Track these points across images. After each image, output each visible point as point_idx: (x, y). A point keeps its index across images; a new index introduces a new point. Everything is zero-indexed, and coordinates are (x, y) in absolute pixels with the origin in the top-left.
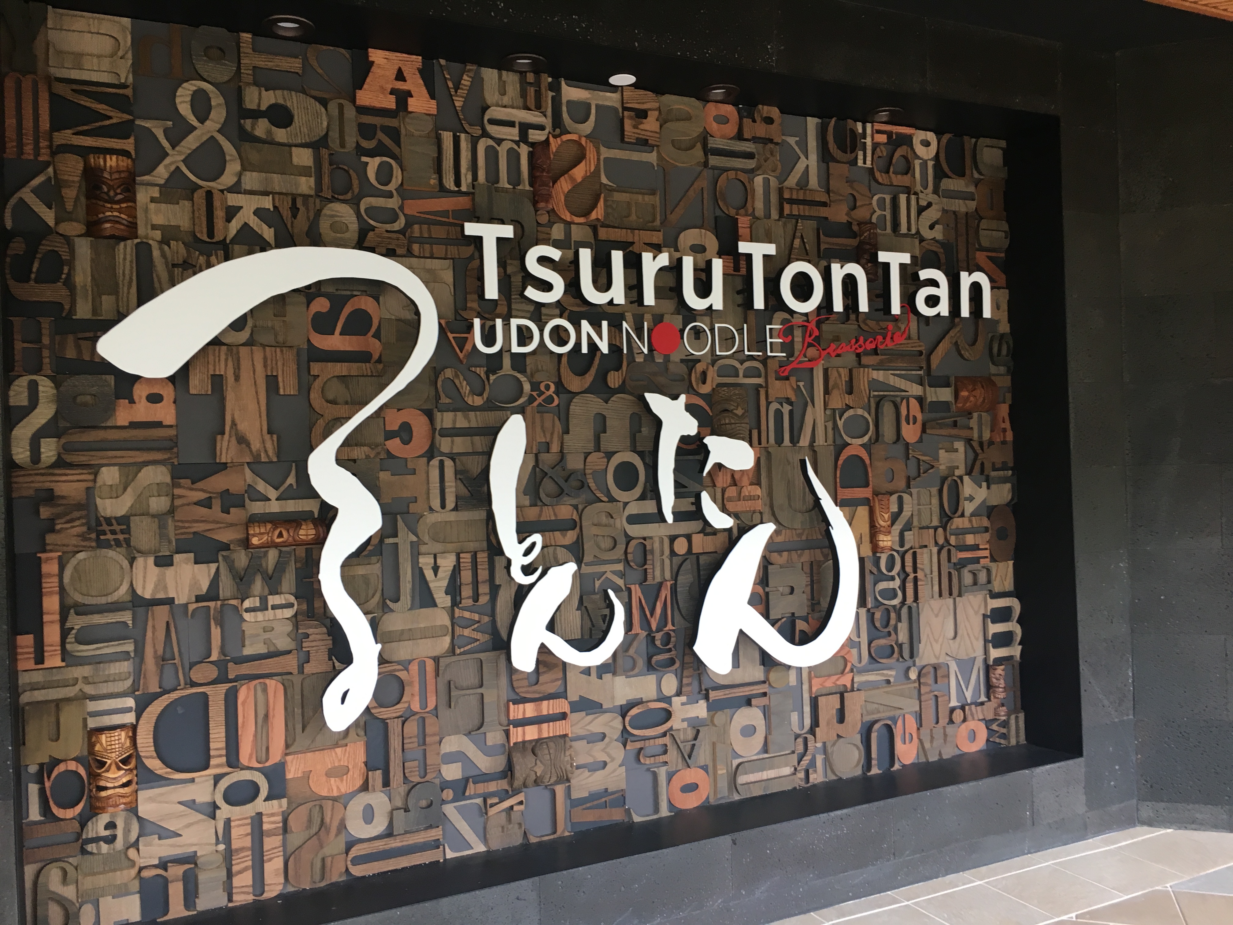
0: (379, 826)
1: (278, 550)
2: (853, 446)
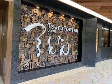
0: (39, 64)
1: (34, 44)
2: (69, 40)
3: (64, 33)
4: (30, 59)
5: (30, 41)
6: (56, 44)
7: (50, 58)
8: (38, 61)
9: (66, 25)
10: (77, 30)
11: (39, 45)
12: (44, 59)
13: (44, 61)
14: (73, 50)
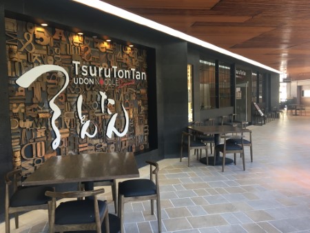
1: (43, 118)
2: (127, 101)
3: (115, 83)
4: (37, 156)
5: (31, 110)
6: (96, 113)
7: (85, 149)
9: (116, 64)
10: (143, 73)
11: (56, 120)
12: (71, 152)
14: (137, 124)
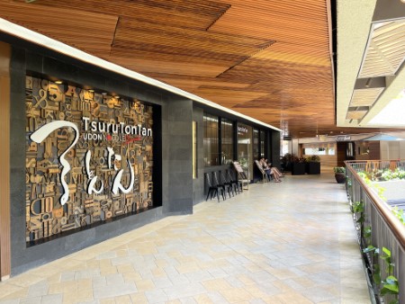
0: (66, 222)
1: (52, 174)
2: (133, 156)
3: (121, 139)
4: (45, 211)
5: (42, 165)
6: (103, 168)
7: (91, 205)
8: (64, 215)
9: (124, 120)
10: (148, 130)
11: (66, 175)
12: (77, 208)
13: (76, 213)
14: (141, 181)
